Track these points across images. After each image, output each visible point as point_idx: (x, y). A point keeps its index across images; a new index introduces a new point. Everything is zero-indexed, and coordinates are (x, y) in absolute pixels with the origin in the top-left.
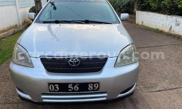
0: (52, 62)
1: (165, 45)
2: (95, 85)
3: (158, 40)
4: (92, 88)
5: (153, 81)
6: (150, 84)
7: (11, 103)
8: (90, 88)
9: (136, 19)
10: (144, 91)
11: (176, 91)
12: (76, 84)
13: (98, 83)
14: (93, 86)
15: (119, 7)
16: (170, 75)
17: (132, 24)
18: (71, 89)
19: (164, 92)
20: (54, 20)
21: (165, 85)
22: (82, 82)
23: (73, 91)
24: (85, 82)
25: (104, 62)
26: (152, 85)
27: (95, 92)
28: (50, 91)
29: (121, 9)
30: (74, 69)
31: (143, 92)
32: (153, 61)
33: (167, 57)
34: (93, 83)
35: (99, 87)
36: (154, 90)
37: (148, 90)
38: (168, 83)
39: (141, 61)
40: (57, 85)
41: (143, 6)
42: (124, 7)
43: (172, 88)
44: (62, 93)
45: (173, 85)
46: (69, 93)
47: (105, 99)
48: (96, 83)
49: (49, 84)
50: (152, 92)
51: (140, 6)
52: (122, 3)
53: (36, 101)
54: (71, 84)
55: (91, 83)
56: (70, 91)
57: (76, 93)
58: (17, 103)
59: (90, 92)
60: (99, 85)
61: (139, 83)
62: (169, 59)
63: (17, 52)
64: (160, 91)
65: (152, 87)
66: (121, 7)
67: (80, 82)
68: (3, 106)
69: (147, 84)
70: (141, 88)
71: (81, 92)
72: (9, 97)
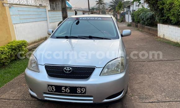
0: (50, 68)
1: (178, 60)
2: (82, 89)
3: (174, 54)
4: (80, 92)
5: (150, 93)
6: (146, 95)
7: (26, 100)
8: (79, 92)
9: (158, 32)
10: (138, 102)
11: (168, 104)
12: (67, 87)
13: (84, 88)
14: (81, 90)
15: (143, 19)
16: (169, 89)
17: (153, 37)
18: (64, 91)
19: (156, 103)
20: (64, 36)
21: (160, 97)
22: (72, 86)
23: (66, 92)
24: (74, 86)
25: (92, 71)
26: (148, 96)
27: (82, 95)
28: (49, 91)
29: (145, 21)
30: (68, 75)
31: (136, 102)
32: (158, 75)
33: (174, 71)
34: (81, 88)
35: (85, 91)
36: (148, 101)
37: (141, 101)
38: (164, 96)
39: (147, 74)
40: (54, 87)
41: (164, 19)
42: (147, 19)
43: (165, 101)
44: (57, 93)
45: (167, 98)
46: (62, 94)
47: (92, 102)
48: (83, 87)
49: (49, 85)
50: (144, 102)
51: (160, 19)
52: (146, 16)
53: (40, 99)
54: (64, 86)
55: (79, 87)
56: (63, 93)
57: (68, 94)
58: (31, 100)
59: (79, 95)
60: (85, 89)
61: (136, 94)
62: (176, 74)
63: (31, 60)
64: (152, 102)
65: (146, 98)
66: (144, 20)
67: (70, 86)
68: (20, 101)
69: (143, 95)
70: (136, 99)
71: (71, 94)
72: (26, 95)
